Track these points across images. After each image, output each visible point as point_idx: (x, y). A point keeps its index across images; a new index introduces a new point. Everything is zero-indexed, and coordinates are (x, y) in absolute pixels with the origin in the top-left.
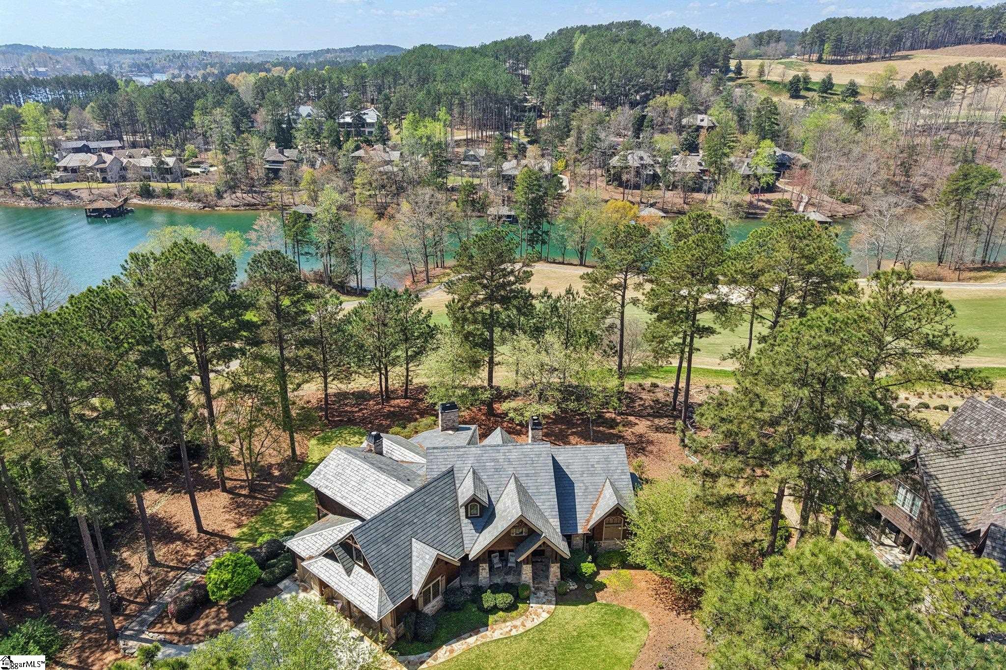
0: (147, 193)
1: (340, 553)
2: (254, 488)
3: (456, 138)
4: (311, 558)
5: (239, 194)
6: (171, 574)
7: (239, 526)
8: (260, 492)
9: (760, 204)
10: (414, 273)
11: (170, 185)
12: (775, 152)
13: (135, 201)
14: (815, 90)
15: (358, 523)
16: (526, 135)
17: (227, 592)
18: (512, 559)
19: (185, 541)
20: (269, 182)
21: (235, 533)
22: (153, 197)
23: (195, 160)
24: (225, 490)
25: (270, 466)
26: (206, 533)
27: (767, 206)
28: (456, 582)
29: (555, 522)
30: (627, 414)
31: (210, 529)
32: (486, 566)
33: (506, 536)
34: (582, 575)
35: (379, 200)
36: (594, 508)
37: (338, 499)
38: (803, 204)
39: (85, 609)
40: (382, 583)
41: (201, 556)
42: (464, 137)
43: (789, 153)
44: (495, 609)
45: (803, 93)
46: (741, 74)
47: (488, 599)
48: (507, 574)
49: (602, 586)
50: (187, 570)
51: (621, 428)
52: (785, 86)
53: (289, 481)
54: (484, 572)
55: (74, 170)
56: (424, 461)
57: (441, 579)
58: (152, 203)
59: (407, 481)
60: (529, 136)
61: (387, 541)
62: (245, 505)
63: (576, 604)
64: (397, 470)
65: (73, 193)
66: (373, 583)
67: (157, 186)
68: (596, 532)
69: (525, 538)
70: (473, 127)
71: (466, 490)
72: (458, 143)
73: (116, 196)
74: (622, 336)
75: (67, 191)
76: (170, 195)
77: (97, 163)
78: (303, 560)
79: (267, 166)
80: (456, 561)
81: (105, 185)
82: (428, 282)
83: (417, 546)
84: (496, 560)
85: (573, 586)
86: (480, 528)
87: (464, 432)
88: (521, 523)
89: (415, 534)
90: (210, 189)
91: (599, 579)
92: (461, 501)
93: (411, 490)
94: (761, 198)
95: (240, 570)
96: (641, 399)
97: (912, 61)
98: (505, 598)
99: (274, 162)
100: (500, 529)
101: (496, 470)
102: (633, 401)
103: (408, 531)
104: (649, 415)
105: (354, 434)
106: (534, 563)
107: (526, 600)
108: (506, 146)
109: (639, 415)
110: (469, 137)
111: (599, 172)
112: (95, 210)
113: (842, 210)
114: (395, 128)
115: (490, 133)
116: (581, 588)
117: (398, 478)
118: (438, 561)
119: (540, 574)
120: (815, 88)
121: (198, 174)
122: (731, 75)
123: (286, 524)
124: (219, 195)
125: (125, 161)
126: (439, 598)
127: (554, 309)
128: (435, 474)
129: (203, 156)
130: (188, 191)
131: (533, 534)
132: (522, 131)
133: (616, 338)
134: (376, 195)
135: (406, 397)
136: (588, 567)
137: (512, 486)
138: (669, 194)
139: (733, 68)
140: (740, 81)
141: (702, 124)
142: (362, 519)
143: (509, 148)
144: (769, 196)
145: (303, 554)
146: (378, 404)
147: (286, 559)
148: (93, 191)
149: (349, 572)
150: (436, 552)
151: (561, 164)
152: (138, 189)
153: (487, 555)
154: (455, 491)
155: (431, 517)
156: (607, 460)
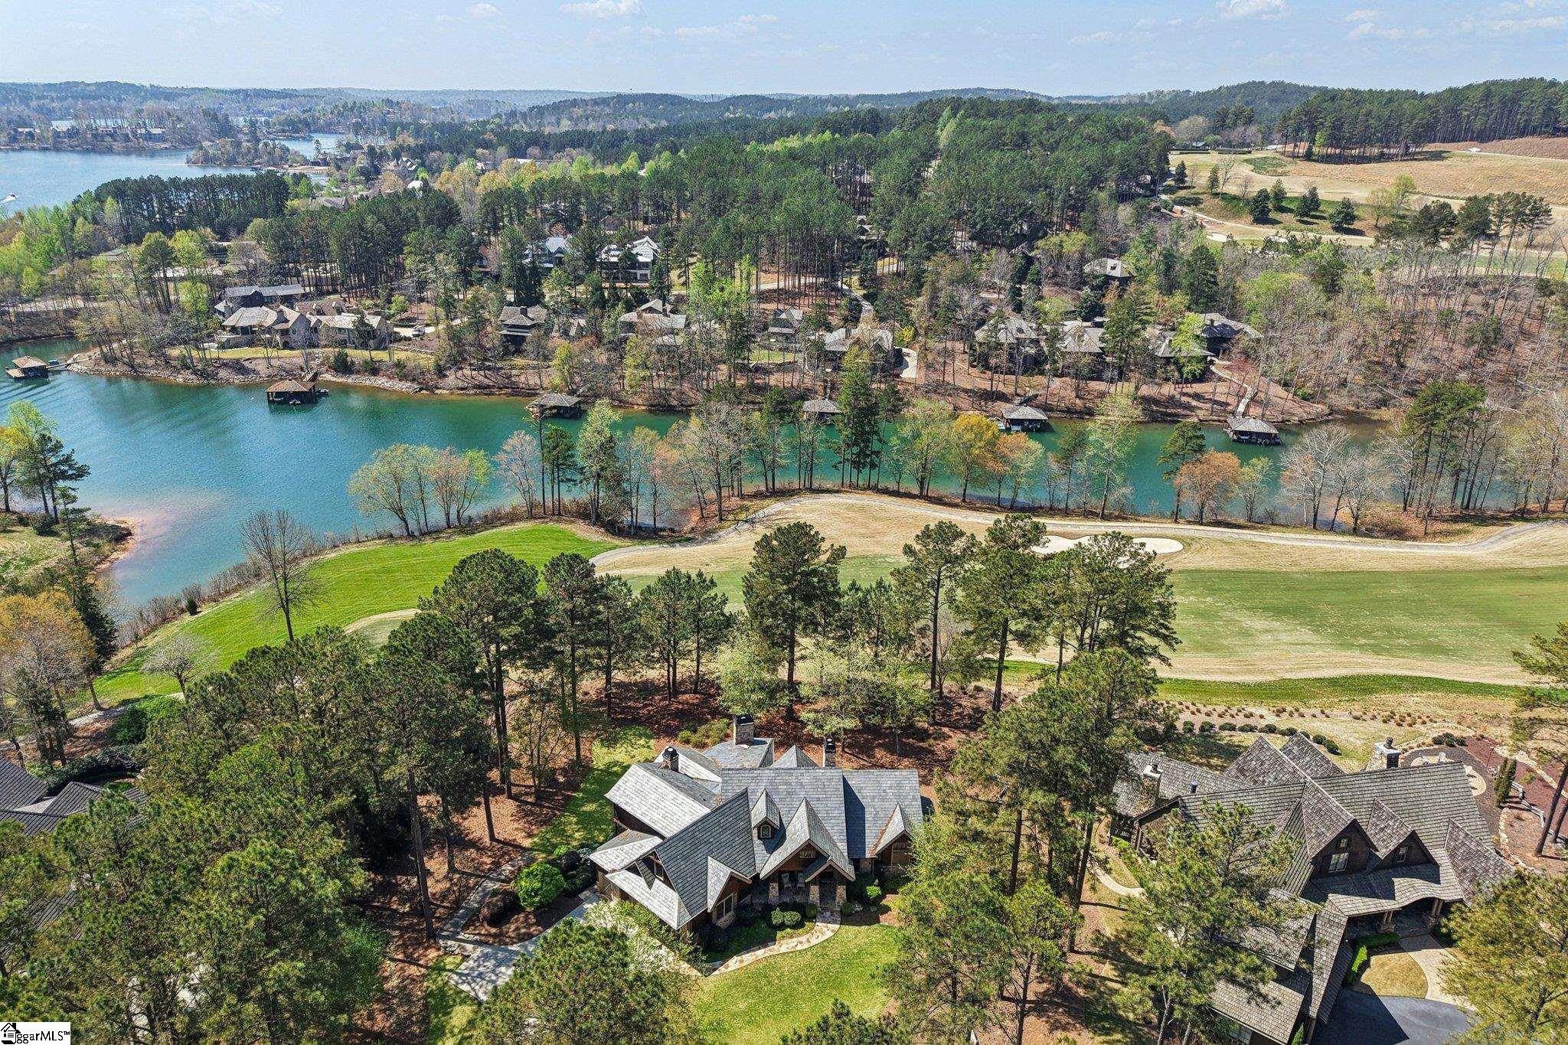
0: (343, 366)
1: (642, 867)
2: (541, 796)
3: (763, 287)
4: (614, 871)
5: (467, 372)
6: (472, 881)
7: (530, 835)
8: (547, 800)
9: (1184, 399)
10: (702, 505)
11: (374, 353)
12: (1212, 321)
13: (328, 377)
14: (1291, 211)
15: (658, 841)
16: (862, 285)
17: (537, 899)
18: (801, 880)
19: (478, 849)
20: (507, 353)
21: (527, 843)
22: (351, 372)
23: (405, 315)
24: (510, 797)
25: (554, 771)
26: (499, 841)
27: (1194, 403)
28: (747, 899)
29: (843, 846)
30: (941, 725)
31: (501, 838)
32: (776, 885)
33: (795, 857)
34: (867, 897)
35: (656, 385)
36: (883, 832)
37: (638, 815)
38: (1245, 401)
39: (396, 911)
40: (681, 896)
41: (497, 865)
42: (774, 286)
43: (1232, 323)
44: (782, 926)
45: (1272, 215)
46: (1183, 182)
47: (777, 917)
48: (797, 893)
49: (887, 909)
50: (488, 878)
51: (931, 741)
52: (1248, 203)
53: (576, 789)
54: (774, 890)
55: (245, 330)
56: (719, 779)
57: (734, 896)
58: (350, 380)
59: (704, 801)
60: (865, 287)
61: (685, 858)
62: (532, 813)
63: (859, 924)
64: (693, 789)
65: (246, 364)
66: (673, 896)
67: (357, 355)
68: (885, 856)
69: (814, 860)
70: (788, 269)
71: (758, 812)
72: (764, 297)
73: (302, 369)
74: (935, 639)
75: (238, 361)
76: (373, 369)
77: (277, 322)
78: (606, 872)
79: (505, 332)
80: (748, 879)
81: (287, 352)
82: (721, 519)
83: (712, 863)
84: (786, 880)
85: (858, 908)
86: (771, 849)
87: (760, 747)
88: (809, 846)
89: (710, 853)
90: (426, 360)
91: (884, 902)
92: (754, 823)
93: (707, 811)
94: (1185, 390)
95: (548, 879)
96: (960, 705)
97: (1446, 162)
98: (791, 916)
99: (513, 326)
100: (790, 851)
101: (789, 793)
102: (951, 708)
103: (704, 849)
104: (965, 726)
105: (640, 736)
106: (821, 885)
107: (812, 919)
108: (833, 302)
109: (955, 727)
110: (782, 285)
111: (959, 346)
112: (279, 394)
113: (1301, 412)
114: (680, 277)
115: (811, 280)
116: (866, 910)
117: (695, 798)
118: (732, 878)
119: (827, 895)
120: (1292, 206)
121: (409, 339)
122: (1170, 182)
123: (577, 835)
124: (441, 372)
125: (313, 319)
126: (731, 913)
127: (863, 603)
128: (730, 795)
129: (415, 310)
130: (399, 365)
131: (820, 857)
132: (855, 278)
133: (928, 642)
134: (651, 376)
135: (695, 692)
136: (873, 890)
137: (803, 809)
138: (1057, 382)
139: (1173, 169)
140: (1182, 193)
141: (1114, 273)
142: (662, 837)
143: (837, 306)
144: (1197, 388)
145: (606, 867)
146: (664, 699)
147: (585, 871)
148: (273, 362)
149: (650, 885)
150: (729, 871)
151: (908, 333)
152: (332, 359)
153: (777, 874)
154: (748, 813)
155: (725, 837)
156: (899, 786)
